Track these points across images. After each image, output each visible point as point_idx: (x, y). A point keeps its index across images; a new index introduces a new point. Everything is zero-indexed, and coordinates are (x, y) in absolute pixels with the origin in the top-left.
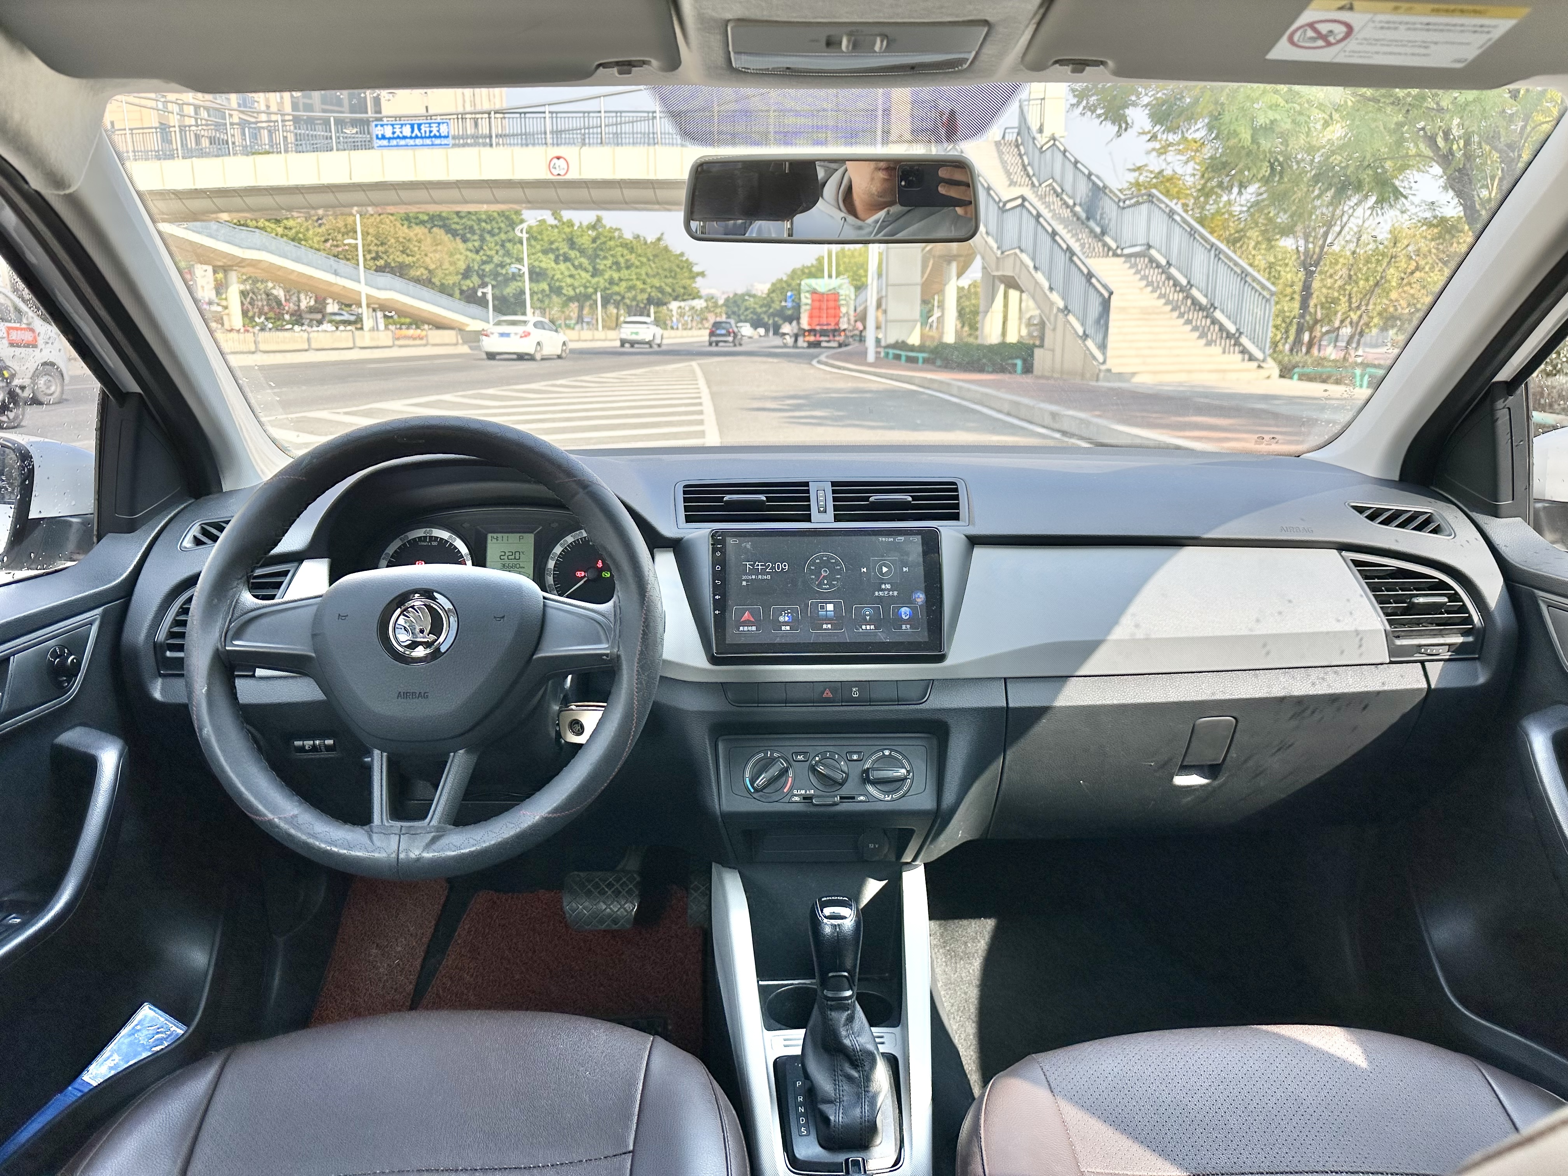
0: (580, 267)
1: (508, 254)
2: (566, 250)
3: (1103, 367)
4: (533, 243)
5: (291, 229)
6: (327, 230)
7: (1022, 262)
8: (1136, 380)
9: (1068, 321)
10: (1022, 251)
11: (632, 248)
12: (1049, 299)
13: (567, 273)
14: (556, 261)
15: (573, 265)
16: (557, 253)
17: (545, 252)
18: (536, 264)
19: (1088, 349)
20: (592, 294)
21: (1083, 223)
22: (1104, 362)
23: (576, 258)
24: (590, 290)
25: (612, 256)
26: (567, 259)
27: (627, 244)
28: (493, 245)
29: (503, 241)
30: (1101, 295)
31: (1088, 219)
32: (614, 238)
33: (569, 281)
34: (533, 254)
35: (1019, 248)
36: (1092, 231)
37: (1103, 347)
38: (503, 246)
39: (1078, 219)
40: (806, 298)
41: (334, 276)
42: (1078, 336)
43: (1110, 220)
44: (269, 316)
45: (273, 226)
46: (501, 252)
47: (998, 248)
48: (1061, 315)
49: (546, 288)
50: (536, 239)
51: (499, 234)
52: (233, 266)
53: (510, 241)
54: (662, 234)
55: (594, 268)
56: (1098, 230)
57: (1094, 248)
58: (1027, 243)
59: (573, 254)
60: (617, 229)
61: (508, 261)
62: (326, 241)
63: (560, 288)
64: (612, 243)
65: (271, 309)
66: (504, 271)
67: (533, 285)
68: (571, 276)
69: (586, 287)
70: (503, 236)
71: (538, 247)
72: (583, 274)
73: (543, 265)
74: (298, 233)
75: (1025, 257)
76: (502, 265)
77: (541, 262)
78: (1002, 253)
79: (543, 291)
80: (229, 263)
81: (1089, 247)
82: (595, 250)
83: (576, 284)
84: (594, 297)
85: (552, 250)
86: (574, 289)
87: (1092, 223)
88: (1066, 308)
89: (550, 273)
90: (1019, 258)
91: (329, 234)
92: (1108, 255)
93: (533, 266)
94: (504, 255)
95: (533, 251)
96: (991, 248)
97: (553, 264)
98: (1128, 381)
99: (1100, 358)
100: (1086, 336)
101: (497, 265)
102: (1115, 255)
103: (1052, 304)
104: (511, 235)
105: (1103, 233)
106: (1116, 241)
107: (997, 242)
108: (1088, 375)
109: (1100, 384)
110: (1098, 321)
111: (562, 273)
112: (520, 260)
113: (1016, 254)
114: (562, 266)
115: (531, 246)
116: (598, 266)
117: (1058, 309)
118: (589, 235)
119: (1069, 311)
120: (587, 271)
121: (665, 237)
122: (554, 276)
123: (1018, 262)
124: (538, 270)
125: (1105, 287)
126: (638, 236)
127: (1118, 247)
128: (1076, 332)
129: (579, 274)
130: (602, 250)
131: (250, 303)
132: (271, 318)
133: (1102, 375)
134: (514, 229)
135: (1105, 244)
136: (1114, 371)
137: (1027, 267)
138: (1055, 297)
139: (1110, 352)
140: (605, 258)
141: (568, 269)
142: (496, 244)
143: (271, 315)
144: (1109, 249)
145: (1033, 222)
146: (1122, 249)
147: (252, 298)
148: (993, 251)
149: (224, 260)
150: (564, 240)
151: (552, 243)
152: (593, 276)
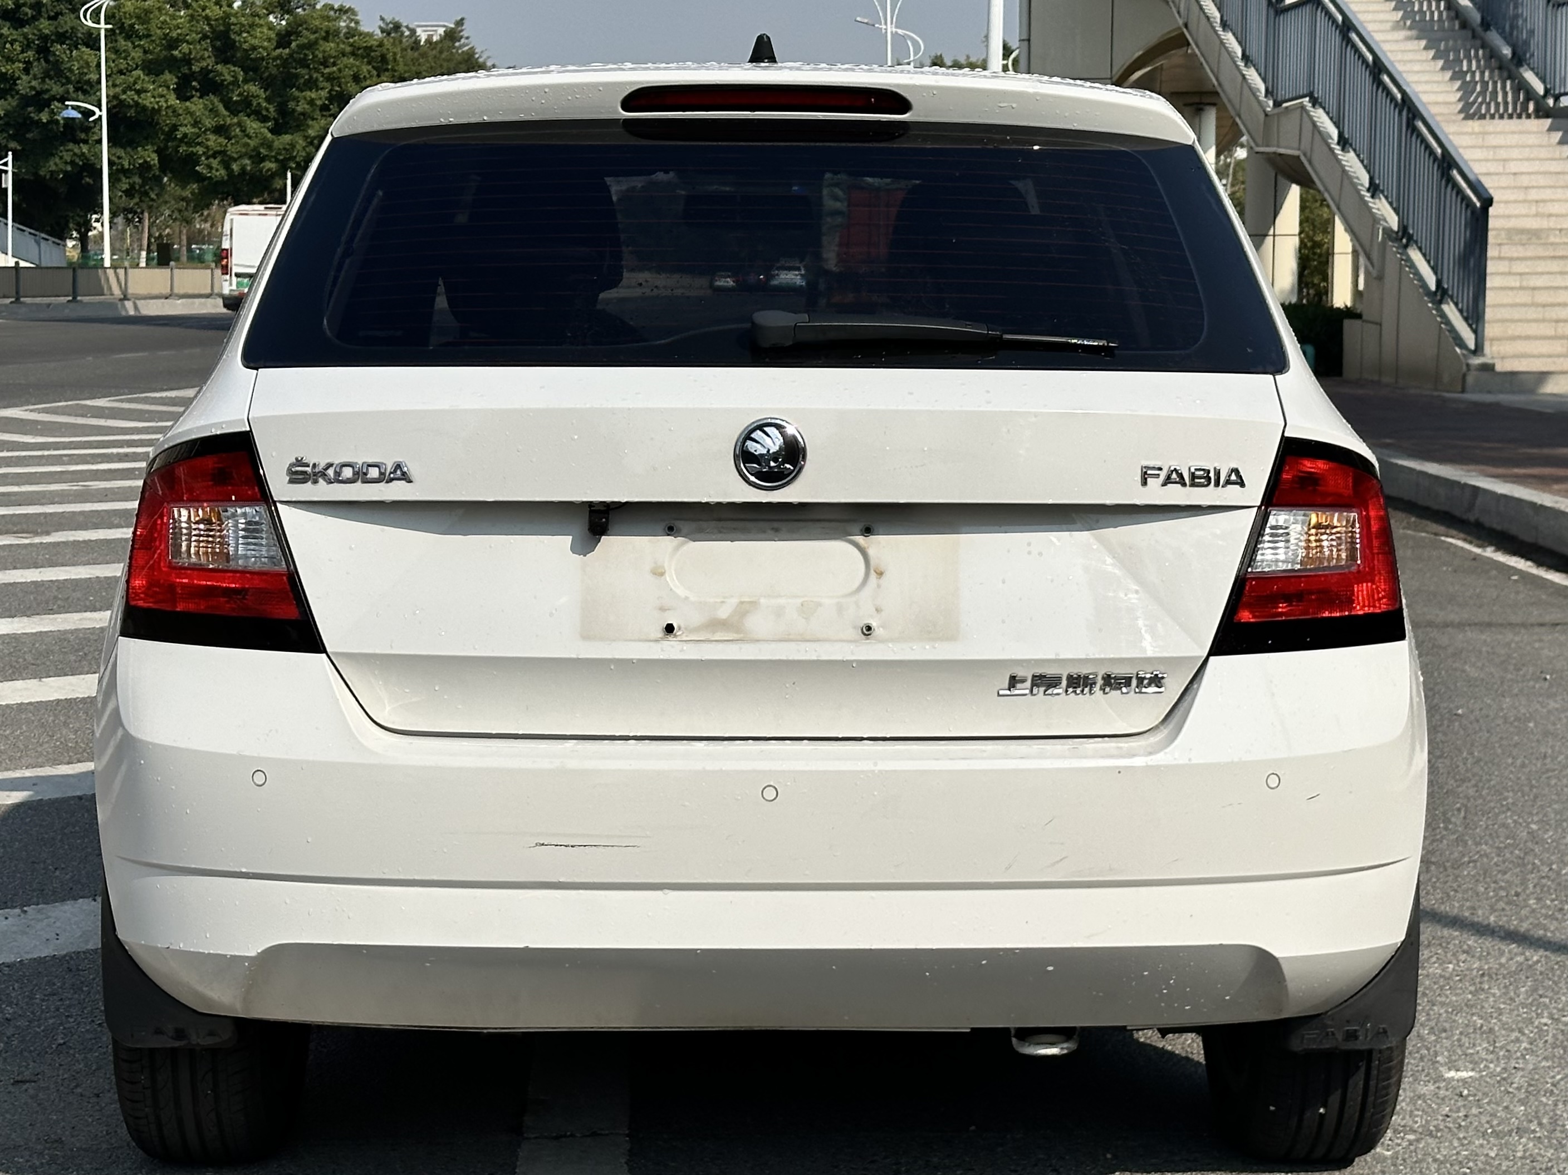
0: (245, 106)
1: (56, 71)
2: (209, 62)
3: (1476, 361)
4: (122, 43)
7: (1314, 124)
8: (1552, 388)
9: (1409, 260)
10: (1315, 102)
11: (383, 58)
12: (1369, 209)
13: (208, 123)
14: (182, 94)
15: (228, 104)
16: (185, 70)
17: (153, 68)
18: (129, 97)
19: (1448, 322)
20: (274, 175)
21: (1474, 36)
22: (1478, 350)
23: (235, 83)
24: (270, 165)
25: (330, 78)
26: (210, 85)
27: (369, 49)
28: (17, 46)
29: (44, 38)
30: (1469, 203)
31: (1486, 25)
32: (337, 32)
33: (213, 141)
34: (121, 72)
35: (1311, 95)
36: (1493, 54)
37: (1475, 317)
38: (44, 51)
39: (1465, 25)
40: (836, 198)
42: (1428, 292)
43: (1531, 32)
46: (36, 69)
47: (1268, 92)
48: (1393, 247)
49: (154, 159)
50: (130, 34)
51: (34, 18)
53: (61, 37)
54: (460, 23)
55: (283, 111)
56: (1507, 51)
57: (1495, 92)
58: (1326, 86)
59: (227, 72)
60: (342, 11)
61: (57, 89)
63: (192, 160)
64: (330, 47)
66: (44, 117)
67: (120, 152)
68: (220, 130)
69: (258, 158)
70: (45, 26)
71: (137, 54)
72: (253, 125)
73: (148, 101)
75: (1322, 119)
76: (40, 100)
77: (138, 92)
78: (1277, 104)
79: (146, 166)
81: (1484, 92)
82: (285, 63)
83: (232, 150)
84: (277, 184)
85: (172, 64)
86: (226, 165)
87: (1494, 37)
88: (1404, 228)
89: (166, 121)
90: (1310, 118)
92: (1525, 108)
93: (122, 103)
94: (46, 75)
95: (123, 64)
96: (1253, 92)
97: (173, 100)
98: (1532, 391)
99: (1470, 342)
100: (1441, 294)
101: (26, 101)
102: (1542, 112)
103: (1375, 220)
104: (66, 22)
105: (1519, 59)
106: (1543, 80)
107: (1264, 80)
108: (1446, 378)
109: (1468, 396)
110: (1464, 260)
111: (196, 124)
112: (87, 89)
113: (1302, 107)
114: (197, 105)
115: (116, 51)
116: (291, 105)
117: (1388, 231)
118: (271, 27)
119: (1410, 238)
120: (264, 119)
121: (467, 31)
122: (175, 128)
123: (1307, 126)
124: (131, 113)
125: (1476, 187)
126: (397, 27)
127: (1547, 91)
128: (1424, 285)
129: (239, 124)
130: (304, 63)
133: (1470, 379)
134: (75, 11)
135: (1522, 87)
136: (1499, 367)
137: (1324, 137)
138: (1384, 210)
139: (1490, 330)
140: (311, 84)
141: (213, 111)
142: (27, 46)
144: (1530, 94)
145: (1336, 38)
146: (1557, 98)
148: (1257, 98)
150: (205, 37)
151: (173, 43)
152: (276, 131)
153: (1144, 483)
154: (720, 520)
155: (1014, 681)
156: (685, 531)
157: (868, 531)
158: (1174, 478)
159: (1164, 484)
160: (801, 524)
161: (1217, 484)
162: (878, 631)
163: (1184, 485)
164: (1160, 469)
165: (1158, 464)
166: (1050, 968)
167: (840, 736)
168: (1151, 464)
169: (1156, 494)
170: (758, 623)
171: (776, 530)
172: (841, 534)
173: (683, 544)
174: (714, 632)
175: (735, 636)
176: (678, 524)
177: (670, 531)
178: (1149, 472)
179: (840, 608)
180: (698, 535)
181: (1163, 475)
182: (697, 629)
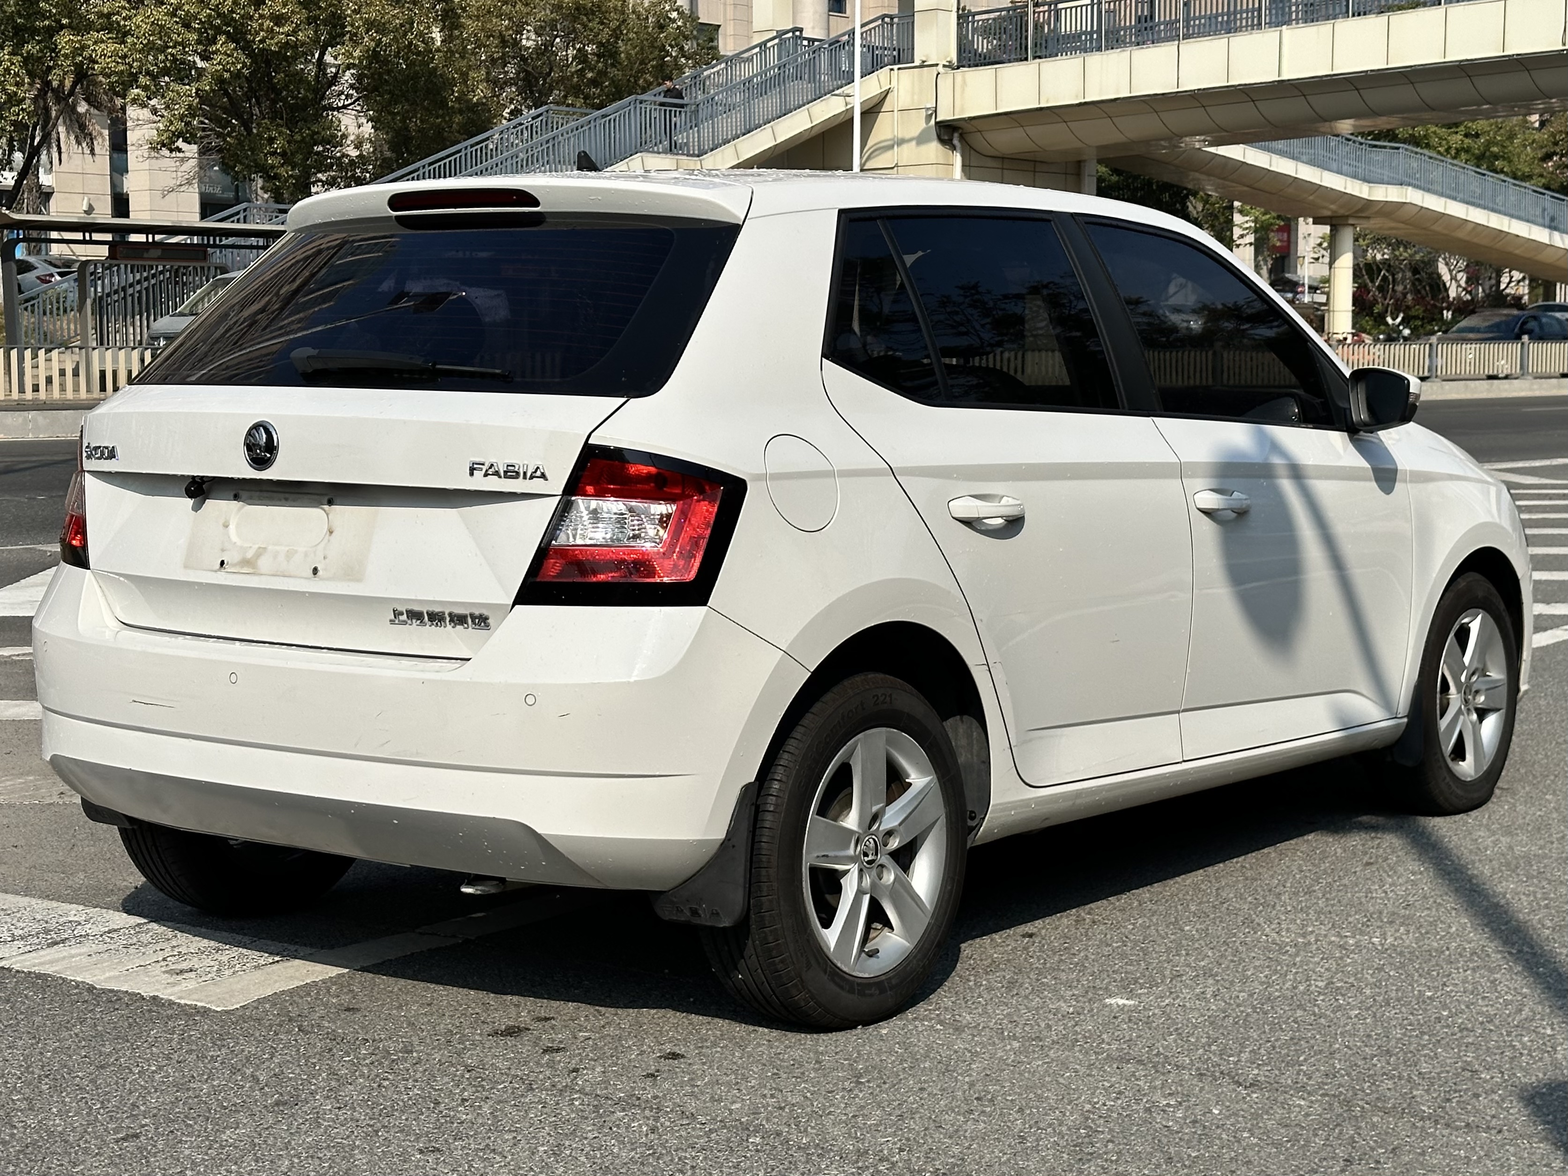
5: (1477, 136)
6: (1553, 135)
41: (1546, 232)
44: (1413, 313)
45: (1442, 132)
52: (1347, 217)
62: (1548, 157)
65: (1420, 299)
74: (1489, 144)
80: (1342, 212)
91: (1556, 144)
131: (1381, 289)
132: (1416, 318)
143: (1418, 310)
147: (1385, 278)
149: (1333, 207)
153: (472, 474)
154: (261, 491)
155: (397, 614)
156: (243, 498)
157: (330, 503)
158: (492, 471)
159: (486, 475)
160: (300, 496)
161: (525, 477)
162: (320, 573)
163: (500, 477)
164: (483, 464)
165: (481, 460)
166: (395, 822)
167: (310, 645)
168: (477, 460)
169: (479, 483)
170: (264, 564)
171: (286, 499)
172: (317, 504)
173: (243, 507)
174: (242, 567)
175: (251, 571)
176: (241, 493)
177: (236, 497)
178: (475, 466)
179: (306, 555)
180: (250, 501)
181: (484, 468)
182: (234, 565)
